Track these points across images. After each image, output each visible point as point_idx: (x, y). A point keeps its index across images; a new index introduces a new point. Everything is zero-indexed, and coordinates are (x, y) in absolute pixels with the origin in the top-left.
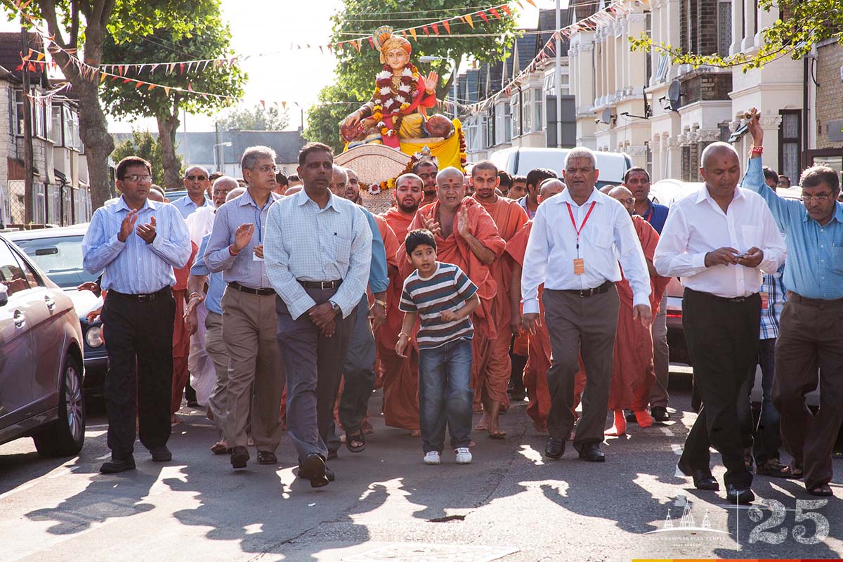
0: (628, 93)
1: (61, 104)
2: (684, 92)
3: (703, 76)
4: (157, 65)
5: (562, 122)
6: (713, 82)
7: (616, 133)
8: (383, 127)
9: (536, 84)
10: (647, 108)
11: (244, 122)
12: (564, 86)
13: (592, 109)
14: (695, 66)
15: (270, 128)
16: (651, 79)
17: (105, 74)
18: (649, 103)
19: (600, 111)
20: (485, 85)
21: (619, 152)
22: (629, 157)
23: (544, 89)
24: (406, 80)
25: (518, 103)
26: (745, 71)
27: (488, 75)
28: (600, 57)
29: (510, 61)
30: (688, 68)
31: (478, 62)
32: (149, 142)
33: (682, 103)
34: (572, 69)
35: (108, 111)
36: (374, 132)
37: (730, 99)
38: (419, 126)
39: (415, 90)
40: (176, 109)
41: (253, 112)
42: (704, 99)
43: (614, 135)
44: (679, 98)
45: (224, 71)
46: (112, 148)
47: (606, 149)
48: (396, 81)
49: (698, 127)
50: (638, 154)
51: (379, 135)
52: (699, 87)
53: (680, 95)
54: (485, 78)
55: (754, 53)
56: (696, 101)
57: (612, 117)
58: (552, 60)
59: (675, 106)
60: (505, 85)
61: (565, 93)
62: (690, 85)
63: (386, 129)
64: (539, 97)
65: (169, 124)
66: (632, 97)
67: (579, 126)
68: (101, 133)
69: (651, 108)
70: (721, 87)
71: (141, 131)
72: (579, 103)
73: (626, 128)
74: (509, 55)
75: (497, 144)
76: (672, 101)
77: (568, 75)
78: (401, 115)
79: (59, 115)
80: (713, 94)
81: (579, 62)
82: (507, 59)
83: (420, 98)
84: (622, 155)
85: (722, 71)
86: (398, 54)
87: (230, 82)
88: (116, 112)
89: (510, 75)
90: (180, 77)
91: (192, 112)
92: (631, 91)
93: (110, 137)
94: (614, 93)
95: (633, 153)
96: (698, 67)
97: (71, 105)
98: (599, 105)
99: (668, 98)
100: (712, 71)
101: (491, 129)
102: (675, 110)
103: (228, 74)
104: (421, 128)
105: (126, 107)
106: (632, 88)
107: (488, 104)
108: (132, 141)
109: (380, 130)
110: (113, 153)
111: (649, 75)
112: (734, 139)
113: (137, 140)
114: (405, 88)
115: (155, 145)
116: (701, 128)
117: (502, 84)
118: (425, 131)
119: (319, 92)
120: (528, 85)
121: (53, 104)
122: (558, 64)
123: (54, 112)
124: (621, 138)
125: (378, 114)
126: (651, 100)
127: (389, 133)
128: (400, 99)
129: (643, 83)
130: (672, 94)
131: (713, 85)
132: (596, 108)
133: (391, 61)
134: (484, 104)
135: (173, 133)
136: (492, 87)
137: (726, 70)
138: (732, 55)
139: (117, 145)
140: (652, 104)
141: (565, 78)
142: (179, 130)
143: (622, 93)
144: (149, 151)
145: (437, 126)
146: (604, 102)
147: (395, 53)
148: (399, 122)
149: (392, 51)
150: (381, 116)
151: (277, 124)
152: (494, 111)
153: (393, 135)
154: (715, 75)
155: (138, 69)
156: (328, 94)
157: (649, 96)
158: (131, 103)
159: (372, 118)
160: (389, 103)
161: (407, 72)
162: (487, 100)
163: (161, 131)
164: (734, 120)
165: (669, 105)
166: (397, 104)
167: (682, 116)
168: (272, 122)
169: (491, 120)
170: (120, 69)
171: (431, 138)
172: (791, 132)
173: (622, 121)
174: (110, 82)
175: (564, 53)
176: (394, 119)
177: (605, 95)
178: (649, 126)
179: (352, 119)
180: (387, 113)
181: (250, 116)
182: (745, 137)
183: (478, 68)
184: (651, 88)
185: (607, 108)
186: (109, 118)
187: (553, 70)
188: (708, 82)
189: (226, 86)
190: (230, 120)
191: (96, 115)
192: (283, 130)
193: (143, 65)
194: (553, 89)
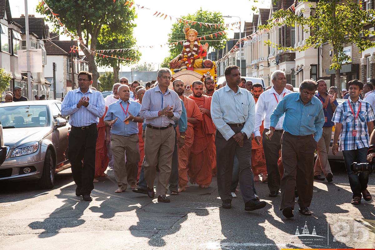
0: (262, 59)
1: (83, 63)
2: (280, 59)
3: (286, 54)
4: (113, 50)
5: (242, 68)
6: (289, 55)
7: (259, 72)
8: (188, 63)
9: (233, 56)
10: (269, 64)
11: (141, 68)
12: (242, 57)
13: (251, 64)
14: (285, 50)
15: (149, 70)
16: (270, 55)
17: (97, 54)
18: (269, 62)
19: (254, 65)
20: (217, 56)
21: (260, 78)
22: (263, 79)
23: (236, 58)
24: (196, 46)
25: (228, 62)
26: (300, 52)
27: (218, 53)
28: (253, 48)
29: (225, 49)
30: (282, 51)
31: (215, 49)
32: (111, 75)
33: (280, 62)
34: (245, 51)
35: (98, 65)
36: (184, 66)
37: (295, 61)
38: (201, 63)
39: (199, 50)
40: (119, 64)
41: (143, 65)
42: (287, 61)
43: (258, 72)
44: (279, 61)
45: (134, 52)
46: (99, 77)
47: (256, 77)
48: (192, 46)
49: (285, 70)
50: (266, 78)
51: (186, 67)
52: (285, 57)
53: (279, 60)
54: (217, 54)
55: (303, 46)
56: (284, 62)
57: (257, 66)
58: (238, 48)
59: (277, 63)
60: (223, 56)
61: (242, 59)
62: (282, 57)
63: (189, 64)
64: (234, 60)
65: (117, 69)
66: (264, 60)
67: (247, 70)
68: (95, 72)
69: (270, 64)
70: (292, 57)
71: (108, 71)
72: (247, 62)
73: (262, 70)
74: (225, 47)
75: (221, 75)
76: (276, 62)
77: (243, 53)
78: (194, 59)
79: (82, 66)
80: (289, 59)
81: (247, 48)
82: (224, 48)
83: (201, 53)
84: (261, 79)
85: (293, 52)
86: (193, 36)
87: (136, 56)
88: (100, 65)
89: (225, 53)
90: (120, 54)
91: (124, 65)
92: (263, 58)
93: (98, 73)
94: (258, 59)
95: (264, 78)
96: (285, 51)
97: (86, 63)
98: (253, 63)
99: (275, 60)
100: (289, 52)
101: (219, 71)
102: (277, 64)
103: (135, 53)
104: (202, 64)
105: (103, 64)
106: (264, 57)
107: (218, 63)
108: (105, 74)
109: (186, 65)
110: (99, 78)
111: (269, 53)
112: (296, 74)
113: (107, 74)
114: (195, 49)
115: (112, 76)
116: (286, 70)
117: (222, 56)
118: (203, 66)
119: (164, 59)
120: (231, 56)
121: (81, 63)
122: (240, 50)
123: (81, 65)
124: (261, 73)
125: (185, 58)
126: (270, 61)
127: (190, 66)
128: (194, 53)
129: (267, 56)
130: (276, 60)
131: (289, 56)
132: (252, 64)
133: (190, 38)
134: (217, 62)
135: (118, 72)
136: (219, 57)
137: (294, 52)
138: (296, 47)
139: (101, 76)
140: (270, 62)
141: (242, 54)
142: (120, 71)
143: (261, 59)
144: (111, 77)
145: (208, 64)
146: (255, 62)
147: (192, 35)
148: (194, 62)
149: (191, 35)
150: (186, 59)
151: (151, 69)
152: (220, 64)
153: (191, 67)
154: (290, 53)
155: (107, 52)
156: (167, 59)
157: (269, 60)
158: (105, 62)
159: (183, 60)
160: (190, 54)
161: (196, 43)
162: (218, 61)
163: (114, 71)
164: (296, 68)
165: (276, 63)
166: (192, 55)
167: (280, 66)
168: (149, 68)
169: (219, 68)
170: (102, 51)
171: (206, 69)
172: (314, 71)
173: (261, 68)
174: (98, 56)
175: (242, 46)
176: (192, 61)
177: (255, 60)
178: (269, 70)
179: (175, 60)
180: (189, 58)
181: (142, 66)
182: (300, 73)
183: (215, 51)
184: (270, 57)
185: (256, 64)
186: (98, 67)
187: (239, 52)
188: (288, 56)
189: (135, 57)
190: (136, 68)
191: (94, 66)
192: (153, 71)
193: (109, 50)
194: (239, 58)
